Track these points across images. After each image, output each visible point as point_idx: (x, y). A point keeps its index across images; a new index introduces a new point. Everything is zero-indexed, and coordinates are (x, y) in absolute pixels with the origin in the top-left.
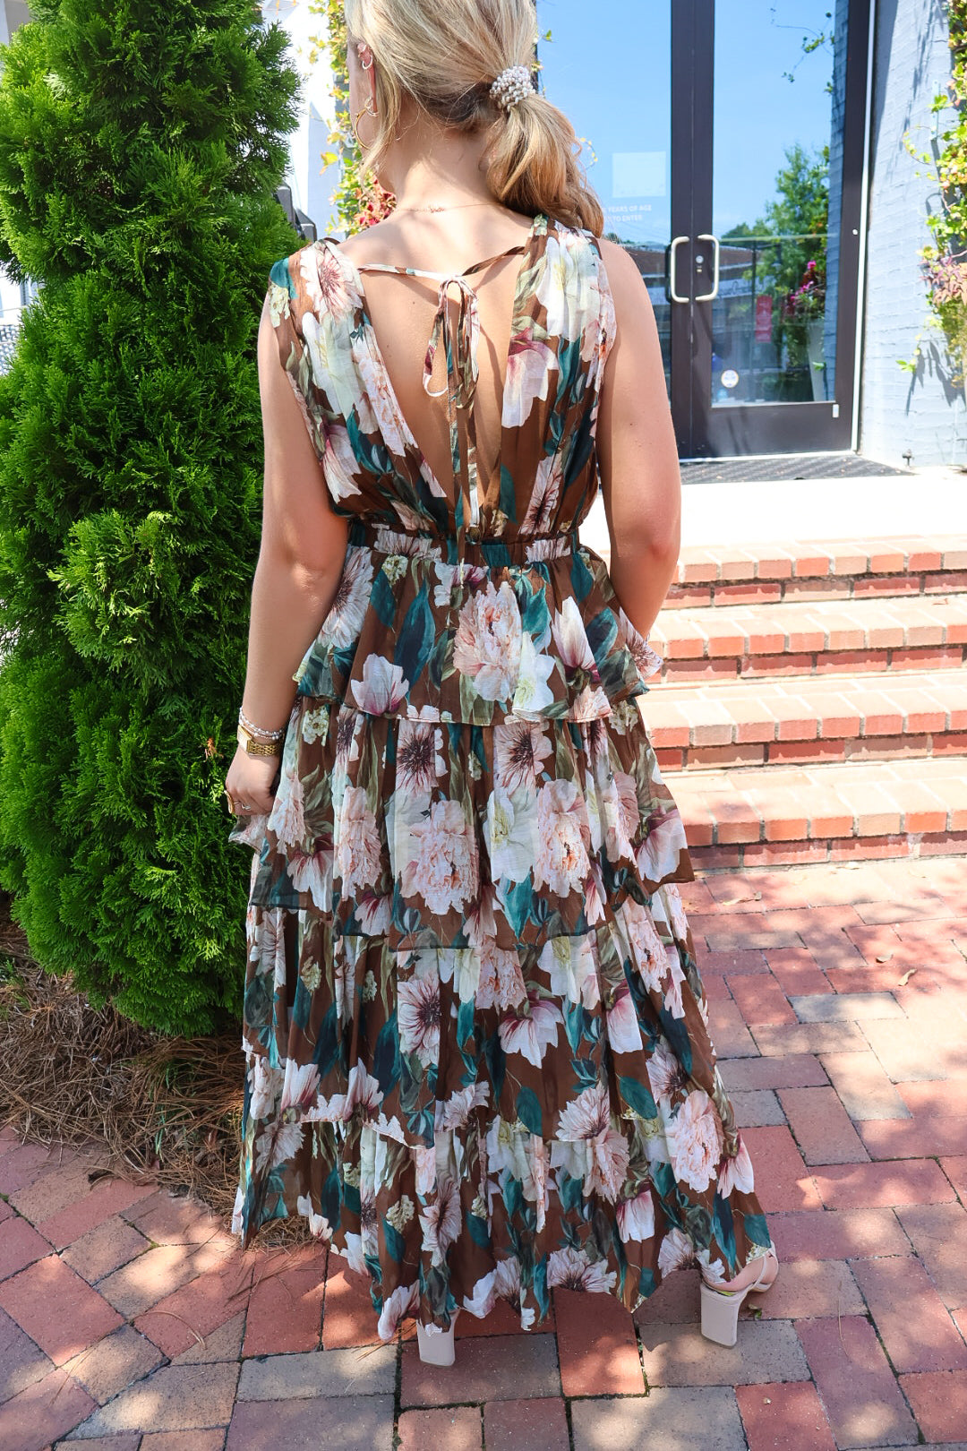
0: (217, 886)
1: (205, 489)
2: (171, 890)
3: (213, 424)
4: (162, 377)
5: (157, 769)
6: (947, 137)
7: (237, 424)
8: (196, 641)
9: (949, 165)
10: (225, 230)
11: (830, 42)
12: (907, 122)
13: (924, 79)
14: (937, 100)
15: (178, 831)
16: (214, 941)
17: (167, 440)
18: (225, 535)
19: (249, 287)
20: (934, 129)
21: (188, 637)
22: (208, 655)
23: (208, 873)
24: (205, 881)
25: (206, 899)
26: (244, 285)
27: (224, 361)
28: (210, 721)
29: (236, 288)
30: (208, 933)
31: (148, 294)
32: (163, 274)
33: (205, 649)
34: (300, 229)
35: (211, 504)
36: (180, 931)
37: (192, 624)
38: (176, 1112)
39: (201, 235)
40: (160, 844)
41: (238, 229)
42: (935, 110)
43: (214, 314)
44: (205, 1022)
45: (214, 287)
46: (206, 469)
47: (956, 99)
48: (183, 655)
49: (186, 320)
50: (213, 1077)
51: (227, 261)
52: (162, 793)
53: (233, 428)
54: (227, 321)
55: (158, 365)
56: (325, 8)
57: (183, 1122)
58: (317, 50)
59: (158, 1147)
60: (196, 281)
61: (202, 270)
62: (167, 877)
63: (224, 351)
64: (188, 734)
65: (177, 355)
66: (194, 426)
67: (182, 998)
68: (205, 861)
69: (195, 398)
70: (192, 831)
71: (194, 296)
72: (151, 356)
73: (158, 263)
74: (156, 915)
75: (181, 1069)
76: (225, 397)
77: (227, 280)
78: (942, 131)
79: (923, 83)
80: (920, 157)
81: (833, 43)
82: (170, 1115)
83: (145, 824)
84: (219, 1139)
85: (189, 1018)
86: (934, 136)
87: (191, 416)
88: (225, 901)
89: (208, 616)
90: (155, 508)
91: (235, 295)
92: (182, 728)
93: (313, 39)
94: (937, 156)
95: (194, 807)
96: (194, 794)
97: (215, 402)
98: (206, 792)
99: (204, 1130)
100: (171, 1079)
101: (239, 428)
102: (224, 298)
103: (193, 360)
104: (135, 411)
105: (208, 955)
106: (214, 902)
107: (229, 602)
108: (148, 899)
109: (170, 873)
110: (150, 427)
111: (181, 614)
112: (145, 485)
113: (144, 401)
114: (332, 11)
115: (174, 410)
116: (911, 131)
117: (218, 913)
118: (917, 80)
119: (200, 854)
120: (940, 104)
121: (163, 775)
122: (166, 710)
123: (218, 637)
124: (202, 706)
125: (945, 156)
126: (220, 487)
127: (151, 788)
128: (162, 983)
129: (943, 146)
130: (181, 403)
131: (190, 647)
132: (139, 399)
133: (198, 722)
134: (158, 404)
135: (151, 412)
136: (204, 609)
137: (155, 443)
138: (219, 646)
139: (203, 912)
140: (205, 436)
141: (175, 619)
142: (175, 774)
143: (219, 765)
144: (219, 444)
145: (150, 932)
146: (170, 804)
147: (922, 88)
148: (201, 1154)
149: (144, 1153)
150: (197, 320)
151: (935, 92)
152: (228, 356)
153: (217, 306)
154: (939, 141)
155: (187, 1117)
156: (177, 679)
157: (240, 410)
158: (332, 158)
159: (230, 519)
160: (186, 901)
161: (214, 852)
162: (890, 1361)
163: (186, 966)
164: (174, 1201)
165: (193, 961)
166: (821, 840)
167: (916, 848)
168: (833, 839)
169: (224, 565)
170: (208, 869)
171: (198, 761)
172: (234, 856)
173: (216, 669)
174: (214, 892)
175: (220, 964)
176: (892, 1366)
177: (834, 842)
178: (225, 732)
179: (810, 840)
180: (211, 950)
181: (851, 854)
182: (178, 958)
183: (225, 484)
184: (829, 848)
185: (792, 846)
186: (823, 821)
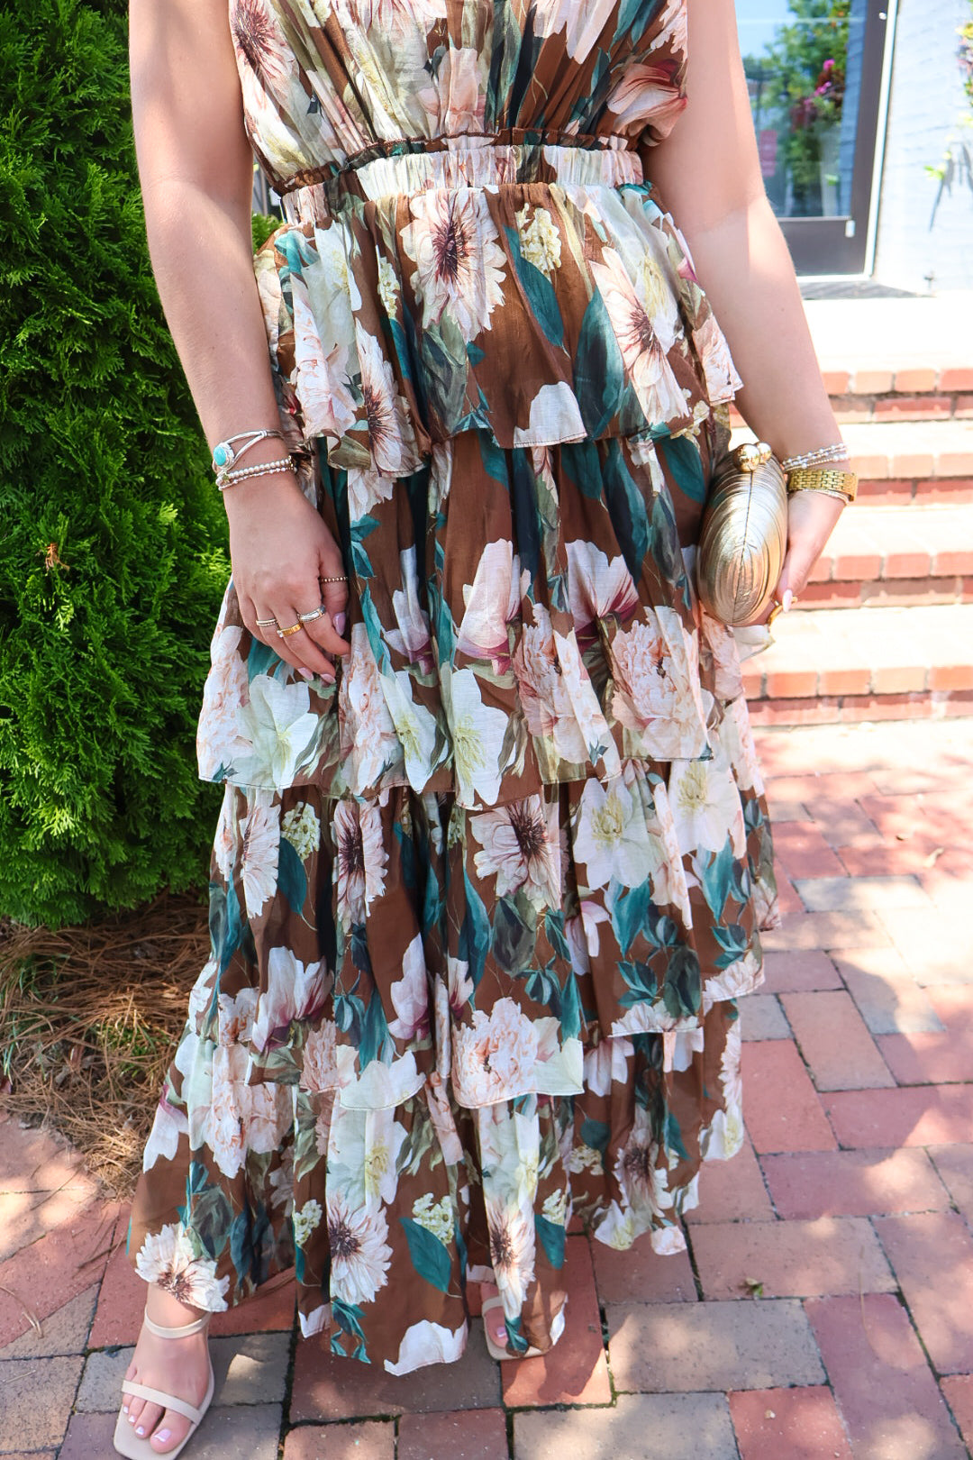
0: (64, 739)
1: (30, 189)
2: (7, 744)
3: (42, 95)
7: (75, 99)
8: (28, 409)
15: (11, 668)
16: (65, 811)
18: (62, 259)
21: (18, 405)
22: (48, 431)
23: (52, 726)
24: (49, 733)
25: (49, 756)
28: (53, 522)
30: (59, 801)
33: (43, 423)
35: (36, 211)
36: (20, 799)
37: (19, 384)
38: (31, 1023)
46: (30, 160)
50: (81, 977)
53: (70, 106)
57: (39, 1035)
59: (7, 1065)
64: (25, 539)
68: (47, 707)
70: (28, 667)
75: (40, 968)
82: (23, 1026)
84: (85, 1056)
88: (76, 759)
89: (43, 376)
92: (17, 529)
95: (32, 636)
96: (34, 617)
98: (49, 617)
100: (27, 980)
105: (57, 831)
106: (62, 760)
107: (74, 358)
111: (3, 370)
117: (67, 775)
119: (39, 696)
123: (61, 406)
124: (43, 502)
131: (18, 417)
133: (37, 522)
136: (37, 364)
138: (62, 420)
139: (47, 773)
142: (11, 594)
143: (64, 580)
148: (62, 1074)
155: (45, 1028)
156: (7, 465)
157: (82, 80)
160: (24, 759)
161: (59, 694)
162: (927, 1356)
163: (33, 840)
164: (24, 1133)
165: (40, 836)
166: (831, 697)
167: (939, 706)
168: (844, 696)
169: (65, 302)
170: (50, 716)
171: (37, 574)
172: (87, 700)
173: (58, 450)
174: (61, 748)
175: (78, 840)
176: (931, 1365)
177: (847, 700)
178: (74, 535)
179: (819, 697)
180: (62, 822)
181: (864, 713)
182: (21, 834)
183: (62, 186)
184: (841, 706)
185: (797, 704)
186: (834, 676)
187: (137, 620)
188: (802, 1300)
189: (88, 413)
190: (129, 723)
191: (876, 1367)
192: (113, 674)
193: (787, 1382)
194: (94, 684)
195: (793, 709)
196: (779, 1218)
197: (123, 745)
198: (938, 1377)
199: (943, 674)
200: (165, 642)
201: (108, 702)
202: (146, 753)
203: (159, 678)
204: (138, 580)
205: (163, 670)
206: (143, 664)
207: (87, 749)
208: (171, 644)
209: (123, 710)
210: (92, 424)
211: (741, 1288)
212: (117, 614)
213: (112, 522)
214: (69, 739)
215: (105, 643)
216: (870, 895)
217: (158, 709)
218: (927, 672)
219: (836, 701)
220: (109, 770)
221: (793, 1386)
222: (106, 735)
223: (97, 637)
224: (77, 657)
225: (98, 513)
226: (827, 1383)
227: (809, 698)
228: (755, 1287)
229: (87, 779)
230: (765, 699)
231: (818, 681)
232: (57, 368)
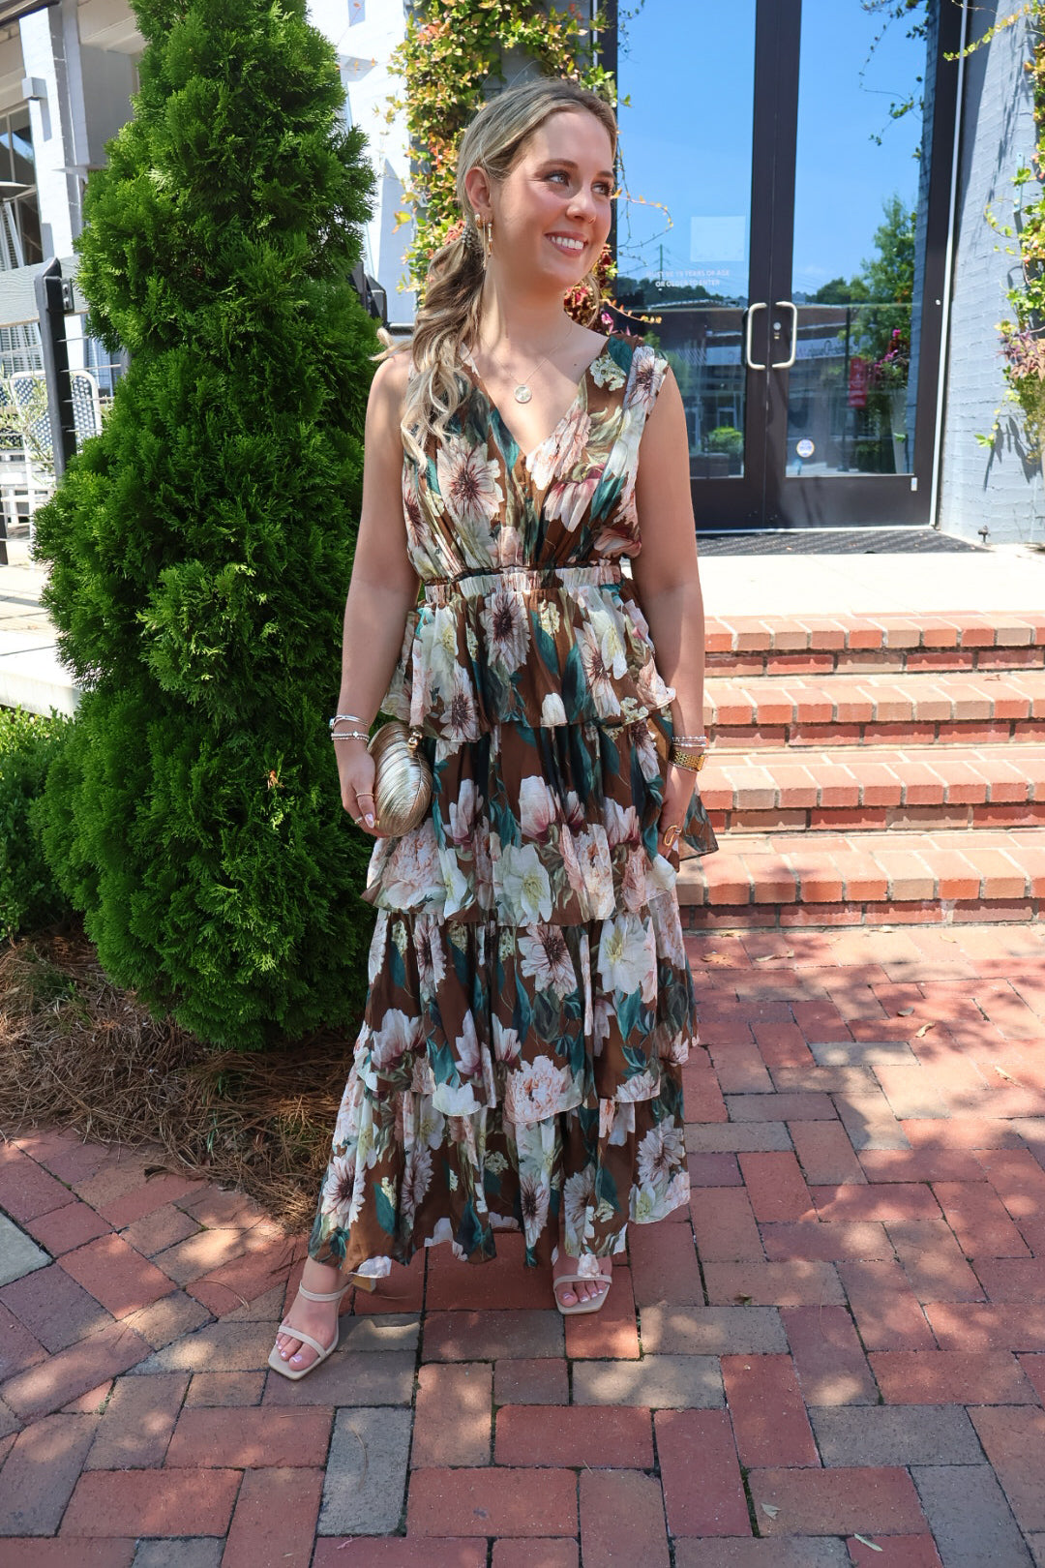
0: (274, 904)
1: (277, 544)
2: (233, 906)
3: (285, 485)
4: (244, 442)
5: (223, 797)
6: (1029, 210)
7: (307, 486)
8: (264, 681)
9: (1032, 238)
10: (303, 311)
11: (920, 107)
12: (991, 194)
13: (1008, 152)
14: (1020, 173)
15: (240, 854)
16: (269, 956)
17: (244, 499)
18: (293, 586)
19: (323, 363)
20: (1017, 202)
21: (257, 677)
22: (274, 694)
23: (267, 894)
24: (264, 899)
25: (263, 916)
26: (318, 361)
27: (298, 430)
28: (273, 755)
29: (311, 364)
30: (264, 948)
31: (233, 368)
32: (247, 350)
33: (271, 689)
34: (371, 295)
35: (281, 558)
36: (239, 945)
37: (260, 666)
38: (226, 1116)
39: (282, 316)
40: (225, 864)
41: (315, 310)
42: (1018, 183)
43: (290, 387)
44: (257, 1035)
45: (292, 364)
46: (278, 526)
47: (1040, 172)
48: (251, 694)
49: (265, 392)
50: (259, 1087)
51: (303, 339)
52: (229, 819)
53: (304, 490)
54: (302, 393)
55: (239, 432)
56: (403, 69)
57: (233, 1124)
58: (394, 110)
59: (210, 1146)
60: (276, 357)
61: (281, 348)
62: (229, 895)
63: (298, 420)
64: (252, 766)
65: (255, 423)
66: (269, 487)
67: (238, 1010)
68: (264, 881)
69: (271, 462)
70: (253, 853)
71: (273, 371)
72: (233, 423)
73: (242, 340)
74: (218, 930)
75: (232, 1078)
76: (297, 462)
77: (304, 357)
78: (1025, 205)
79: (1008, 156)
80: (1002, 230)
81: (923, 108)
82: (221, 1118)
83: (210, 846)
84: (265, 1142)
85: (243, 1030)
86: (1017, 209)
87: (266, 478)
88: (280, 918)
89: (274, 660)
90: (232, 560)
91: (310, 370)
92: (247, 760)
93: (391, 99)
94: (1020, 229)
95: (255, 832)
96: (256, 820)
97: (289, 466)
98: (266, 819)
99: (251, 1132)
100: (223, 1087)
101: (309, 490)
102: (300, 373)
103: (269, 428)
104: (218, 472)
105: (264, 968)
106: (270, 919)
107: (294, 647)
108: (210, 914)
109: (232, 890)
110: (231, 488)
111: (251, 656)
112: (223, 539)
113: (226, 464)
114: (411, 72)
115: (252, 473)
116: (996, 203)
117: (274, 930)
118: (1002, 153)
119: (260, 873)
120: (1023, 177)
121: (228, 803)
122: (234, 744)
123: (283, 679)
124: (265, 742)
125: (1027, 230)
126: (290, 543)
127: (218, 814)
128: (221, 994)
129: (1026, 219)
130: (258, 466)
131: (258, 687)
132: (222, 461)
133: (262, 755)
134: (238, 467)
135: (232, 474)
136: (272, 653)
137: (234, 501)
138: (283, 687)
139: (261, 928)
140: (278, 496)
141: (246, 660)
142: (238, 802)
143: (279, 795)
144: (291, 504)
145: (211, 946)
146: (235, 829)
147: (1006, 161)
148: (249, 1154)
149: (196, 1153)
150: (275, 392)
151: (1019, 164)
152: (302, 426)
153: (294, 380)
154: (1022, 214)
155: (236, 1120)
156: (245, 716)
157: (311, 473)
158: (405, 217)
159: (298, 571)
160: (245, 917)
161: (272, 874)
162: (862, 1341)
163: (243, 978)
164: (222, 1193)
165: (250, 973)
166: (855, 903)
167: (949, 915)
168: (868, 902)
169: (292, 614)
170: (267, 888)
171: (261, 791)
172: (290, 878)
173: (279, 708)
174: (271, 909)
175: (274, 978)
176: (863, 1346)
177: (869, 906)
178: (287, 765)
179: (845, 903)
180: (267, 963)
181: (885, 918)
182: (236, 971)
183: (295, 540)
184: (864, 911)
185: (827, 908)
186: (858, 885)
187: (323, 824)
188: (778, 1308)
189: (300, 683)
190: (316, 895)
191: (825, 1345)
192: (309, 860)
193: (761, 1352)
194: (295, 866)
195: (823, 912)
196: (768, 1260)
197: (311, 910)
198: (866, 1352)
199: (950, 885)
200: (342, 839)
201: (304, 880)
202: (327, 917)
203: (336, 863)
204: (326, 795)
205: (339, 858)
206: (327, 854)
207: (289, 910)
208: (346, 841)
209: (313, 886)
210: (303, 690)
211: (736, 1299)
212: (312, 819)
213: (312, 756)
214: (278, 904)
215: (304, 839)
216: (884, 1061)
217: (335, 886)
218: (935, 884)
219: (860, 906)
220: (302, 927)
221: (765, 1354)
222: (303, 902)
223: (299, 833)
224: (283, 847)
225: (302, 750)
226: (789, 1353)
227: (837, 903)
228: (746, 1299)
229: (286, 934)
230: (800, 903)
231: (844, 889)
232: (283, 653)
